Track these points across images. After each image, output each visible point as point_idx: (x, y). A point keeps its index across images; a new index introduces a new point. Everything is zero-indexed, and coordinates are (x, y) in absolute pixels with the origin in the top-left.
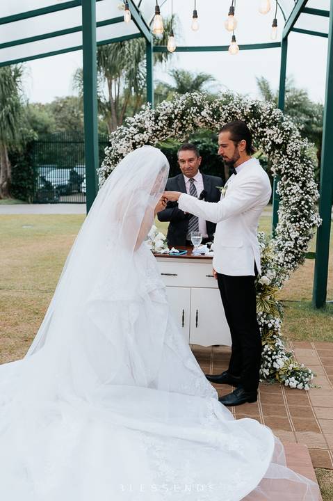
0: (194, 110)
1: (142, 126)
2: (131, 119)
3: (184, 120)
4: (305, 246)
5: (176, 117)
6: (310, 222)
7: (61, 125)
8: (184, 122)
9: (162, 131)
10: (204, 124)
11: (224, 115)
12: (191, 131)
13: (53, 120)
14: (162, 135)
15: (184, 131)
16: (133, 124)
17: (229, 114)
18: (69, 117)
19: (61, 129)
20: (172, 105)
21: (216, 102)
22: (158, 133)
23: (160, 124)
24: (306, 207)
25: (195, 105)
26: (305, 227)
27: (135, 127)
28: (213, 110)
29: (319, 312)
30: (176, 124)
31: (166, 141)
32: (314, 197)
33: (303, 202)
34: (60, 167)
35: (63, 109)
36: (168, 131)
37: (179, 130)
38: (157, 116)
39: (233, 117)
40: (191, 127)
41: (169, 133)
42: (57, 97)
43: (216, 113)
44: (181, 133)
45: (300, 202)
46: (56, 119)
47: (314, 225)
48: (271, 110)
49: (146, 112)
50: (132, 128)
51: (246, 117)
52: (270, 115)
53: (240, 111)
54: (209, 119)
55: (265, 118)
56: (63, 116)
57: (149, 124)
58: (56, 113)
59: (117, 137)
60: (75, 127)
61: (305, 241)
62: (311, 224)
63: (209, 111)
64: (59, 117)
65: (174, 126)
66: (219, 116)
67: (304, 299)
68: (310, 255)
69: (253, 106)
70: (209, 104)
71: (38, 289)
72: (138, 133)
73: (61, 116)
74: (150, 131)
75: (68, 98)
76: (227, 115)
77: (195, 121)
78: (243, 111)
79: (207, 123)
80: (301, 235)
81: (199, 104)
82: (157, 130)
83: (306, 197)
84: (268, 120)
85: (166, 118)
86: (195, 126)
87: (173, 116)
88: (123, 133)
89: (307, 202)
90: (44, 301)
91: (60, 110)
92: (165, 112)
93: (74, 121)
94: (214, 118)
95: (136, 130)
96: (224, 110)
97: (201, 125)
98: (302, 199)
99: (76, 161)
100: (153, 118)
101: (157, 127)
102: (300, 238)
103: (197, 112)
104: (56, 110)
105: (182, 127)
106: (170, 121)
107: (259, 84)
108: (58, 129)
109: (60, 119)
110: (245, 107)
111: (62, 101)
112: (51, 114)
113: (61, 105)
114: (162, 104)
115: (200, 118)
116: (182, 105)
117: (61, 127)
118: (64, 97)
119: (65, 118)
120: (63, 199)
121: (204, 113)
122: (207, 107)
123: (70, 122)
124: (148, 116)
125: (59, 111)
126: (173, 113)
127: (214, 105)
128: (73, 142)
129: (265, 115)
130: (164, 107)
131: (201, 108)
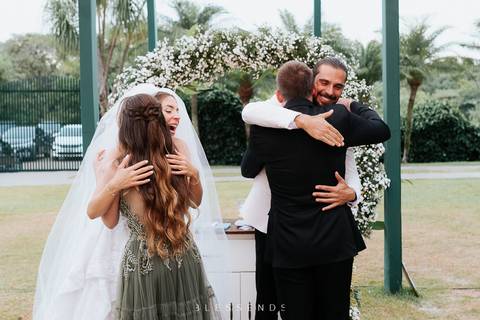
0: (224, 46)
1: (157, 67)
2: (144, 59)
3: (211, 59)
4: (371, 213)
5: (201, 56)
6: (375, 183)
7: (20, 69)
8: (212, 62)
9: (183, 73)
10: (236, 63)
11: (262, 53)
12: (220, 73)
13: (10, 64)
14: (184, 78)
15: (211, 73)
16: (146, 65)
17: (268, 51)
18: (31, 59)
19: (20, 75)
20: (195, 41)
21: (250, 38)
22: (178, 75)
23: (181, 64)
24: (370, 164)
25: (224, 41)
26: (370, 189)
27: (148, 68)
28: (248, 47)
29: (393, 299)
30: (202, 64)
31: (189, 86)
32: (378, 151)
33: (365, 159)
34: (19, 124)
35: (23, 50)
36: (191, 73)
37: (206, 71)
38: (176, 55)
39: (273, 54)
40: (220, 68)
41: (193, 75)
42: (14, 35)
43: (251, 51)
44: (207, 75)
45: (362, 159)
46: (13, 62)
47: (380, 187)
48: (320, 47)
49: (163, 49)
50: (144, 70)
51: (289, 55)
52: (319, 52)
53: (281, 48)
54: (243, 57)
55: (312, 56)
56: (22, 59)
57: (167, 65)
58: (13, 54)
59: (125, 81)
60: (39, 72)
61: (371, 207)
62: (377, 186)
63: (243, 48)
64: (17, 59)
65: (199, 66)
66: (256, 54)
67: (372, 282)
68: (378, 225)
69: (297, 41)
70: (243, 40)
71: (12, 288)
72: (153, 75)
73: (20, 57)
74: (169, 73)
75: (29, 35)
76: (266, 52)
77: (226, 60)
78: (285, 48)
79: (240, 63)
80: (365, 199)
81: (229, 39)
82: (178, 72)
83: (368, 152)
84: (316, 58)
85: (189, 56)
86: (226, 67)
87: (197, 54)
88: (132, 77)
89: (370, 158)
90: (24, 303)
91: (19, 51)
92: (186, 50)
93: (37, 64)
94: (249, 57)
95: (149, 73)
96: (261, 46)
97: (232, 65)
98: (364, 155)
99: (41, 116)
100: (172, 57)
101: (177, 68)
102: (365, 203)
103: (228, 50)
104: (12, 51)
105: (209, 68)
106: (194, 61)
107: (282, 17)
108: (17, 74)
109: (18, 62)
110: (287, 43)
111: (20, 38)
112: (6, 55)
113: (20, 45)
114: (182, 39)
115: (232, 56)
116: (208, 41)
117: (20, 72)
118: (24, 35)
119: (25, 61)
120: (25, 166)
121: (236, 50)
122: (239, 43)
123: (31, 65)
124: (165, 54)
125: (17, 52)
126: (197, 50)
127: (249, 41)
128: (37, 91)
129: (312, 52)
130: (185, 44)
131: (232, 45)
